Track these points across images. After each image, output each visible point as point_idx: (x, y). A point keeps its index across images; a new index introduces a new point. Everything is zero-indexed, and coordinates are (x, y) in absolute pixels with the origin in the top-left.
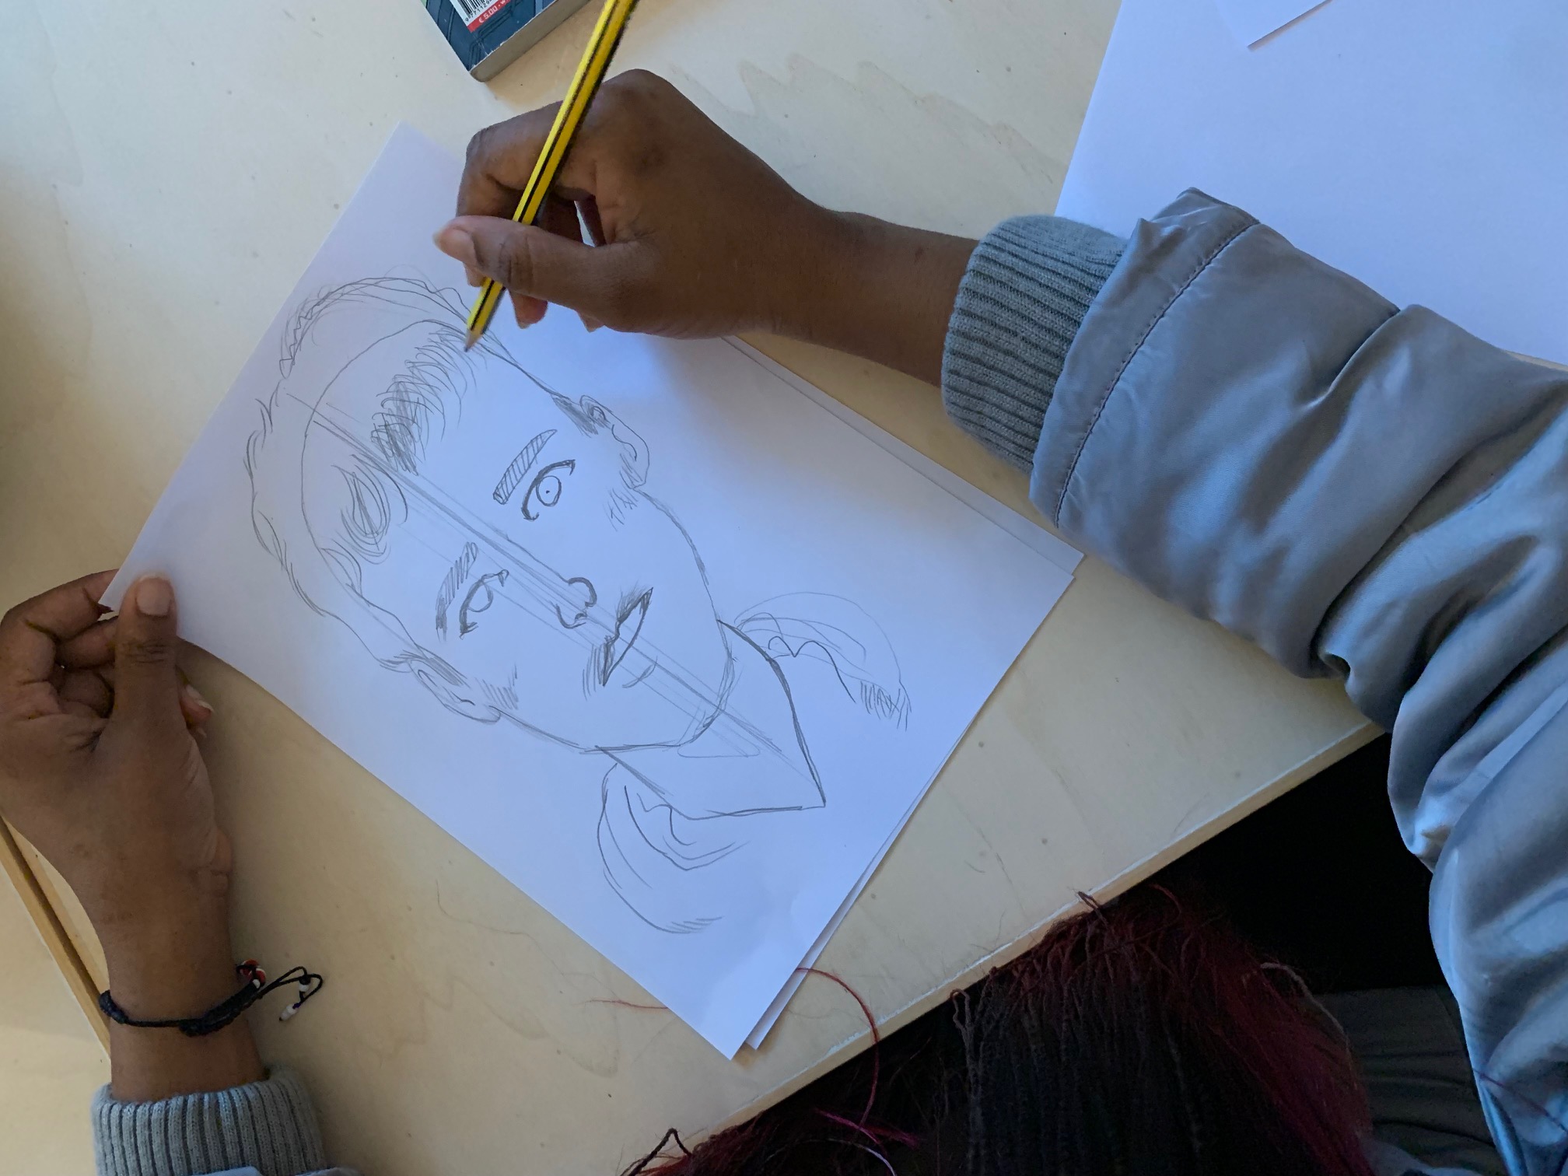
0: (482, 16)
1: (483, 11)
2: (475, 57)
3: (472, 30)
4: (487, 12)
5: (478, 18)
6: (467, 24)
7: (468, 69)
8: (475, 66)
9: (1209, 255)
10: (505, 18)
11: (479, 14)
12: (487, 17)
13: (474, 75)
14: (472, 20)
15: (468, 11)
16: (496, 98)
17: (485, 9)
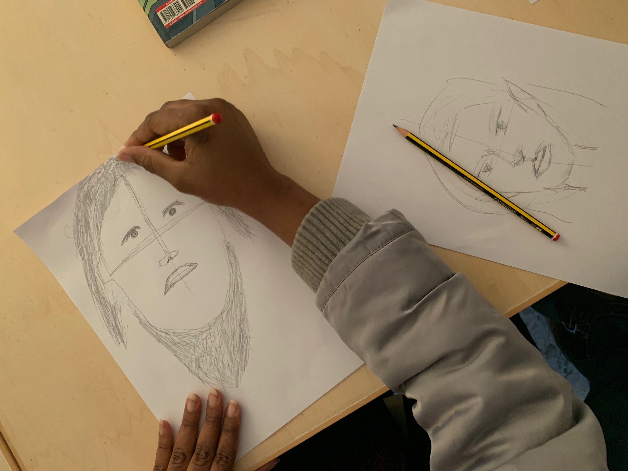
0: (171, 22)
1: (171, 20)
2: (167, 39)
3: (167, 27)
4: (173, 21)
5: (170, 23)
6: (165, 25)
7: (165, 43)
8: (167, 42)
9: (387, 242)
10: (180, 24)
11: (170, 21)
12: (173, 23)
13: (167, 45)
14: (167, 24)
15: (165, 20)
16: (175, 55)
17: (173, 20)
